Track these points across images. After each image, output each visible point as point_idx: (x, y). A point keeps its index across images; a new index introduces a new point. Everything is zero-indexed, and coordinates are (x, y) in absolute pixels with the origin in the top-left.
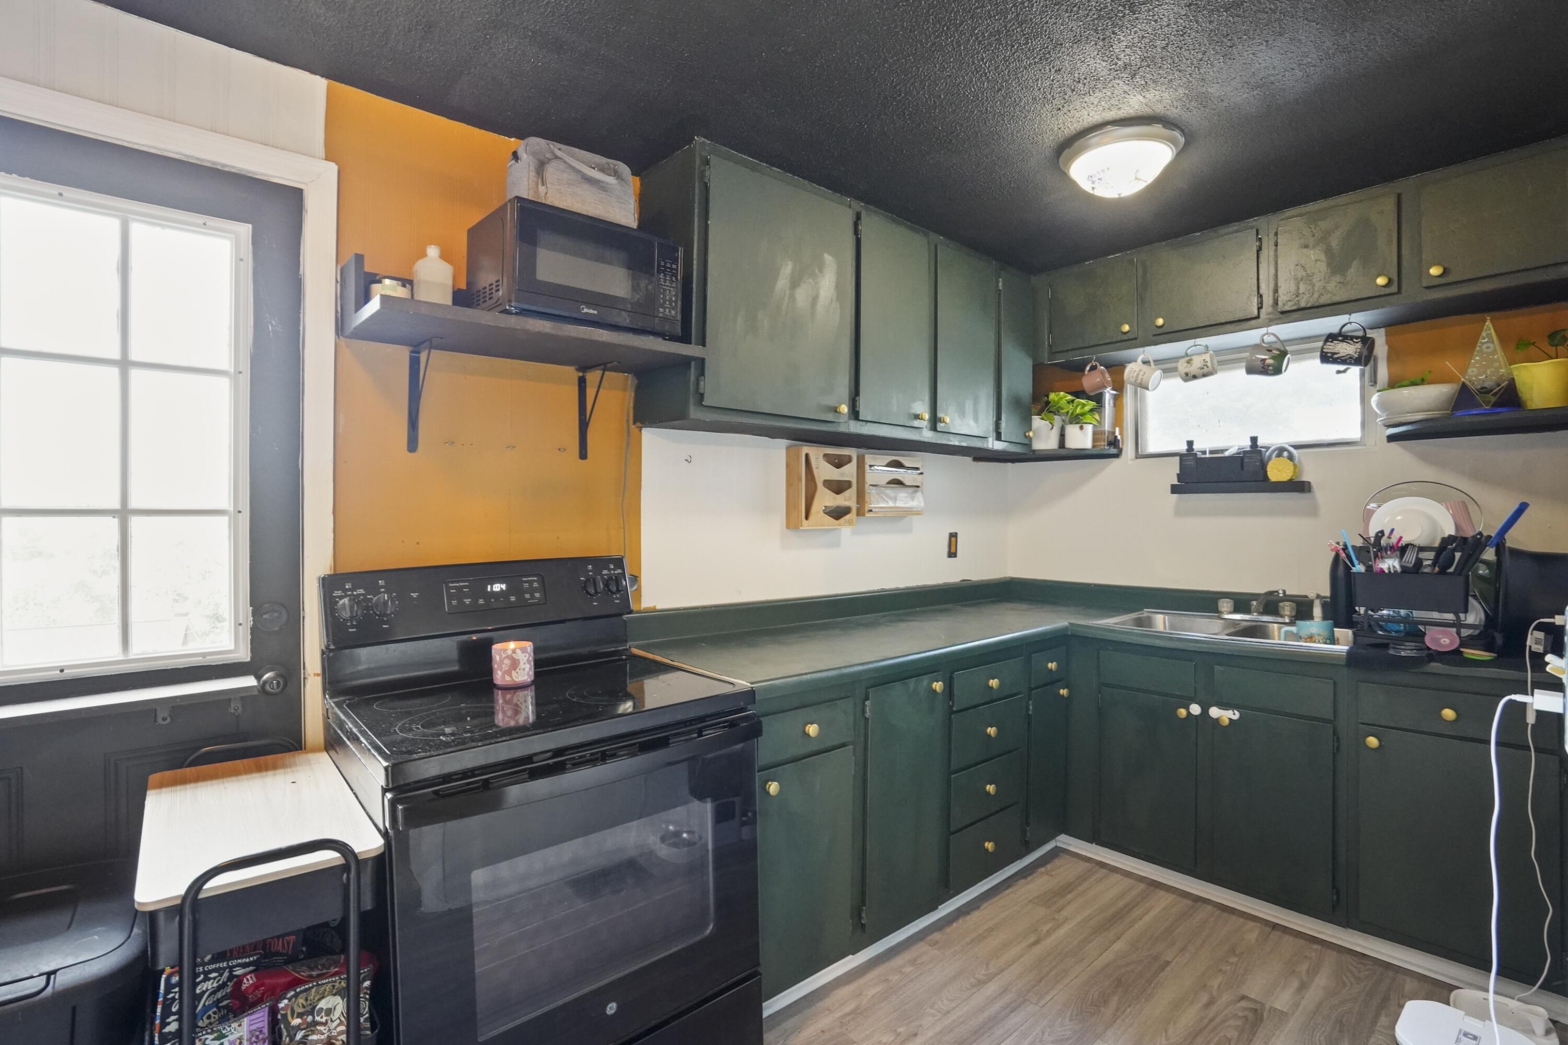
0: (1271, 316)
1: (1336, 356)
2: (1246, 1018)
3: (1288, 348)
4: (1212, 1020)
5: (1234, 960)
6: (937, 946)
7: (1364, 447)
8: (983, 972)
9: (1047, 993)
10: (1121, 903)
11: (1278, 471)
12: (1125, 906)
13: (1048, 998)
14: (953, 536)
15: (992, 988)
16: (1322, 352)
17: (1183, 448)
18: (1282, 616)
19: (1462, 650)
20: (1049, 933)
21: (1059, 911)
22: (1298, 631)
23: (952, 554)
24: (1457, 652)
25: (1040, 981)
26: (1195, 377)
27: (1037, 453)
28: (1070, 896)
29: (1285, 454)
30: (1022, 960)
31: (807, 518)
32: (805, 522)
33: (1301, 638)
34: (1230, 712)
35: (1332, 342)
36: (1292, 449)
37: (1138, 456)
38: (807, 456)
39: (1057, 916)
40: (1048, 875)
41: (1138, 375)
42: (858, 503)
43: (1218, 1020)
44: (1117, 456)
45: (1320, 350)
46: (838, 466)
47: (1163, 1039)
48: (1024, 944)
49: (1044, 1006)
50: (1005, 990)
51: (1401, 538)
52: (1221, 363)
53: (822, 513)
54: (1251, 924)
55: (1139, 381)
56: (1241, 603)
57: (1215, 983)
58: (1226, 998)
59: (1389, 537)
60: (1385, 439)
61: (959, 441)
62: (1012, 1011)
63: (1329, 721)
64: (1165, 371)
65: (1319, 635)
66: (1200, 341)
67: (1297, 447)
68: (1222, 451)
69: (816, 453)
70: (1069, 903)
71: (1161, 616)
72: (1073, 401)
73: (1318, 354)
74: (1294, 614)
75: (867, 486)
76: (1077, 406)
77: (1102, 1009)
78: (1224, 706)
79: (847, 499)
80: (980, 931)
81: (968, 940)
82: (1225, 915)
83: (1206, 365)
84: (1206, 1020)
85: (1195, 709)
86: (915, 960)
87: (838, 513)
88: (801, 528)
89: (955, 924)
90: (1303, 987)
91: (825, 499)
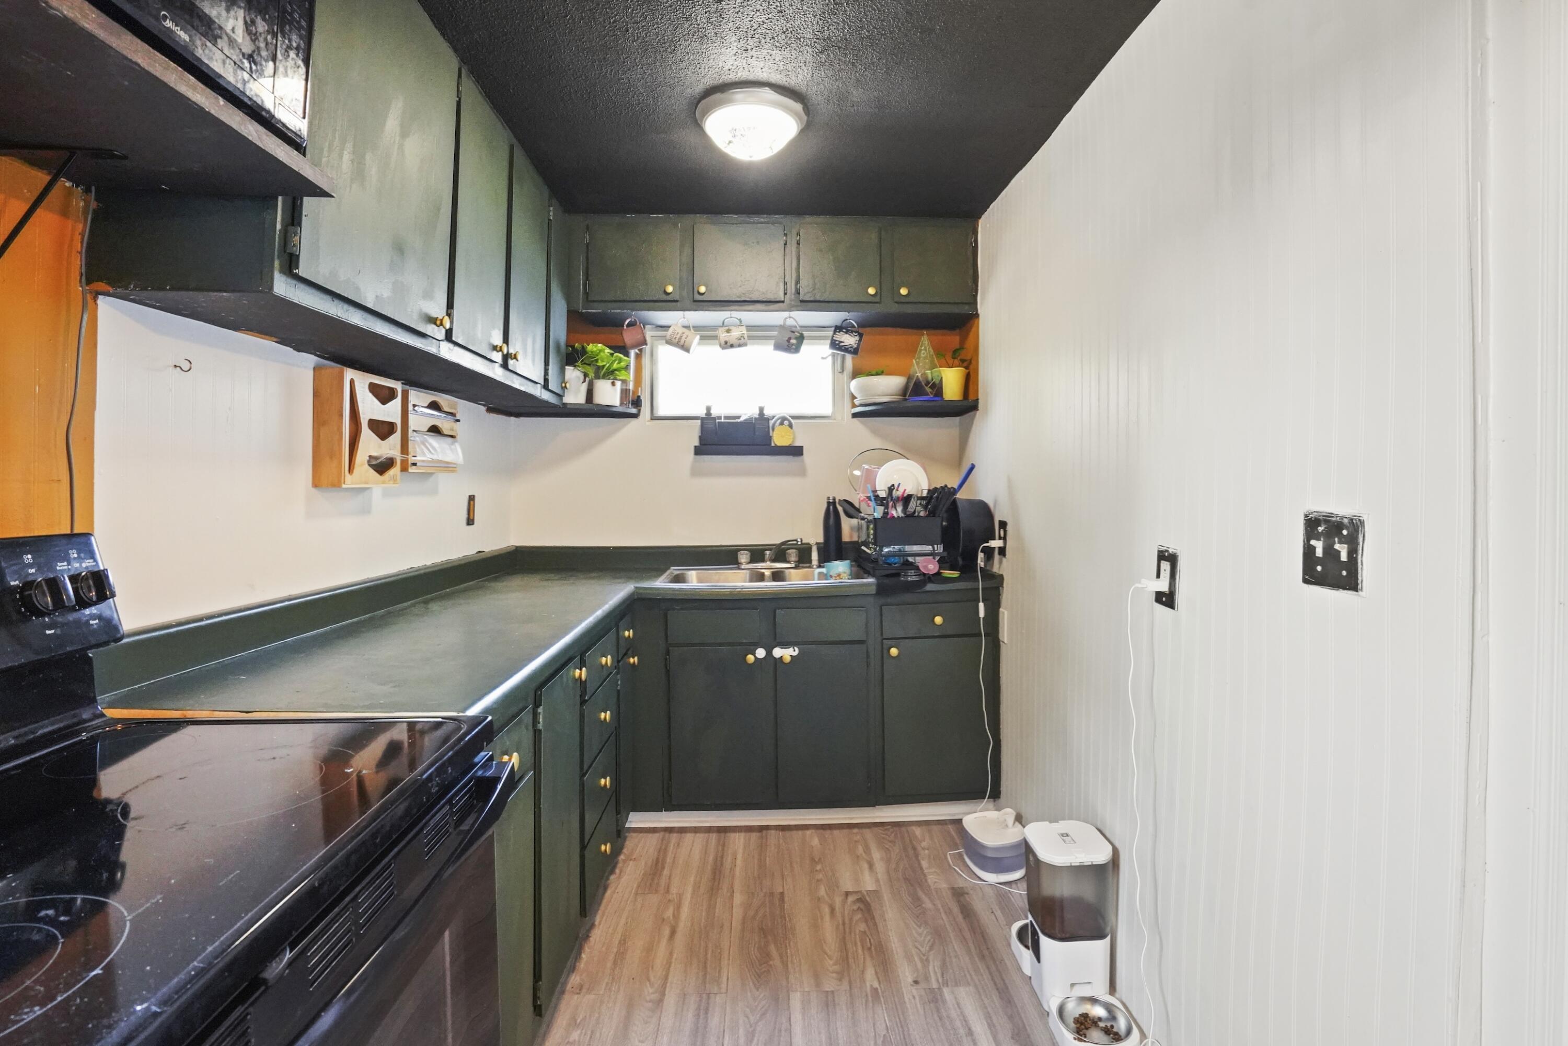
0: (793, 303)
1: (841, 344)
2: (859, 908)
3: (806, 334)
4: (844, 924)
5: (819, 867)
6: (584, 990)
7: (835, 421)
8: (651, 990)
9: (720, 976)
10: (711, 858)
11: (780, 438)
12: (716, 860)
13: (725, 979)
14: (471, 499)
15: (671, 1000)
16: (832, 339)
17: (702, 412)
18: (789, 562)
19: (941, 571)
20: (676, 916)
21: (668, 891)
22: (828, 571)
23: (470, 522)
24: (938, 574)
25: (705, 967)
26: (732, 346)
27: (568, 407)
28: (666, 872)
29: (786, 423)
30: (675, 956)
31: (351, 470)
32: (348, 477)
33: (831, 576)
34: (791, 649)
35: (839, 332)
36: (790, 418)
37: (654, 418)
38: (352, 382)
39: (670, 897)
40: (631, 860)
41: (681, 337)
42: (402, 452)
43: (847, 921)
44: (635, 416)
45: (830, 338)
46: (384, 401)
47: (829, 961)
48: (664, 942)
49: (727, 990)
50: (684, 996)
51: (905, 490)
52: (750, 337)
53: (367, 466)
54: (808, 832)
55: (682, 343)
56: (757, 554)
57: (822, 892)
58: (838, 900)
59: (897, 490)
60: (851, 416)
61: (520, 385)
62: (707, 1013)
63: (861, 642)
64: (703, 338)
65: (845, 573)
66: (735, 314)
67: (794, 417)
68: (739, 417)
69: (361, 381)
70: (670, 877)
71: (694, 573)
72: (612, 355)
73: (829, 342)
74: (797, 559)
75: (410, 431)
76: (614, 361)
77: (771, 963)
78: (784, 645)
79: (390, 448)
80: (615, 950)
81: (609, 965)
82: (788, 834)
83: (743, 337)
84: (841, 927)
85: (761, 653)
86: (574, 1019)
87: (382, 466)
88: (344, 486)
89: (583, 956)
90: (871, 866)
91: (370, 445)
